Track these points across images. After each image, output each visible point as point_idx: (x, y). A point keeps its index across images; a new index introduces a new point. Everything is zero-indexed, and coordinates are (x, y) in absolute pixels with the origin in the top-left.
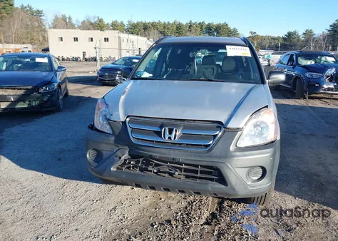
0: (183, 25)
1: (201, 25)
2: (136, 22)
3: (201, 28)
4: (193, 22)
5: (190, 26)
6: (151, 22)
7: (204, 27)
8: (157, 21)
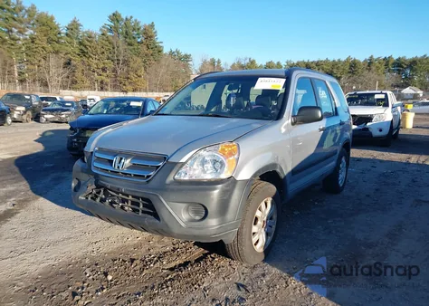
0: (359, 62)
1: (387, 61)
2: (295, 62)
3: (387, 65)
4: (375, 57)
5: (370, 63)
6: (316, 60)
7: (390, 63)
8: (324, 59)
